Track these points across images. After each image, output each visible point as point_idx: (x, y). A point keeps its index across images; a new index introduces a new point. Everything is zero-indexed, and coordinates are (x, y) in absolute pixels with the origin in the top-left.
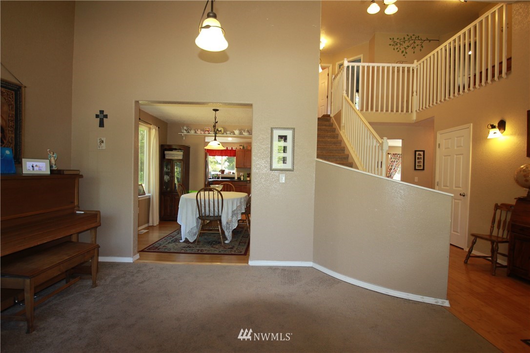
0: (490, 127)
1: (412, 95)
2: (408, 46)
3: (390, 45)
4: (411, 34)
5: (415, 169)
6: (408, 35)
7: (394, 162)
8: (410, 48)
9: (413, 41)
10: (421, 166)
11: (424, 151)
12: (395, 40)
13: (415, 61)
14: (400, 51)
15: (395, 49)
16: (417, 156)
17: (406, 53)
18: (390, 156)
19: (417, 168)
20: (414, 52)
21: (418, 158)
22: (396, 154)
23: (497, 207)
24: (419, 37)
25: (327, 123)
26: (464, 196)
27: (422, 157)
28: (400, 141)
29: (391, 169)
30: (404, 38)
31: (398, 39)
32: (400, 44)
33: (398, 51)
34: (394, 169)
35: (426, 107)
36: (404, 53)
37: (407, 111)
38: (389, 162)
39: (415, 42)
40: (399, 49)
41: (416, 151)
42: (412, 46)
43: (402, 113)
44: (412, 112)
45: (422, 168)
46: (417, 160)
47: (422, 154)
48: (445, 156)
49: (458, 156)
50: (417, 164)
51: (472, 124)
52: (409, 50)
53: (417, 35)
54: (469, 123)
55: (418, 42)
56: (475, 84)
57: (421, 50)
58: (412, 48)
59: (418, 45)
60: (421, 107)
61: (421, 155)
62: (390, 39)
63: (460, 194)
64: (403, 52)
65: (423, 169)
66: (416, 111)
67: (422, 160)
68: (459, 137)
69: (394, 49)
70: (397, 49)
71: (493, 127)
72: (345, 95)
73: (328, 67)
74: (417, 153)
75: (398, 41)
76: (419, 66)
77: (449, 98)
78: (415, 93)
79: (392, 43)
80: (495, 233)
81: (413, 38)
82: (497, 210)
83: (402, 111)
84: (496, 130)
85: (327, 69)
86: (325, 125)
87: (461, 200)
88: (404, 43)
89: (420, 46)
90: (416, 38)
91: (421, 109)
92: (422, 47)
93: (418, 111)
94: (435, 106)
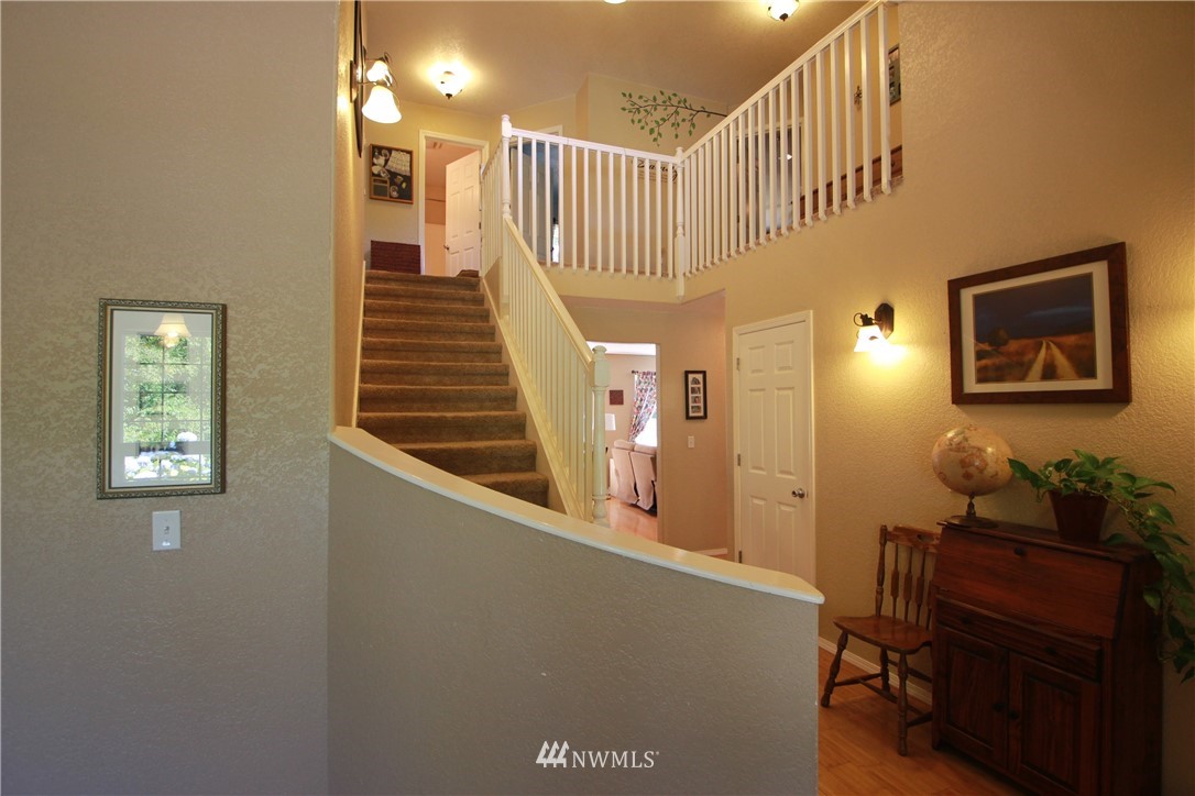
0: (860, 322)
1: (675, 235)
2: (664, 120)
3: (624, 109)
4: (668, 93)
5: (688, 417)
6: (662, 93)
7: (646, 391)
8: (669, 124)
9: (674, 108)
10: (699, 407)
11: (704, 373)
12: (635, 99)
13: (679, 150)
14: (647, 129)
15: (636, 121)
16: (690, 386)
17: (660, 134)
18: (636, 376)
19: (691, 414)
20: (677, 136)
21: (693, 391)
22: (648, 373)
23: (886, 535)
24: (685, 101)
25: (467, 293)
26: (802, 496)
27: (701, 386)
28: (654, 346)
29: (640, 407)
30: (655, 99)
31: (641, 97)
32: (646, 111)
33: (642, 128)
34: (647, 406)
35: (705, 267)
36: (655, 135)
37: (665, 274)
38: (637, 391)
39: (677, 113)
40: (643, 124)
41: (687, 373)
42: (672, 120)
43: (654, 278)
44: (674, 276)
45: (702, 414)
46: (690, 395)
47: (701, 380)
48: (751, 390)
49: (781, 393)
50: (691, 404)
51: (811, 312)
52: (666, 129)
53: (682, 96)
54: (805, 308)
55: (684, 113)
56: (815, 209)
57: (690, 133)
58: (673, 124)
59: (684, 120)
60: (695, 265)
61: (699, 383)
62: (624, 95)
63: (794, 493)
64: (652, 131)
65: (705, 417)
66: (684, 274)
67: (701, 395)
68: (785, 343)
69: (633, 121)
70: (640, 121)
71: (867, 321)
72: (508, 217)
73: (480, 149)
74: (691, 377)
75: (641, 103)
76: (687, 162)
77: (758, 244)
78: (680, 230)
79: (628, 106)
80: (887, 610)
81: (675, 101)
82: (885, 543)
83: (653, 273)
84: (874, 330)
85: (478, 152)
86: (463, 300)
87: (794, 506)
88: (655, 109)
89: (688, 124)
90: (679, 102)
91: (694, 270)
92: (693, 125)
93: (687, 274)
94: (726, 263)
